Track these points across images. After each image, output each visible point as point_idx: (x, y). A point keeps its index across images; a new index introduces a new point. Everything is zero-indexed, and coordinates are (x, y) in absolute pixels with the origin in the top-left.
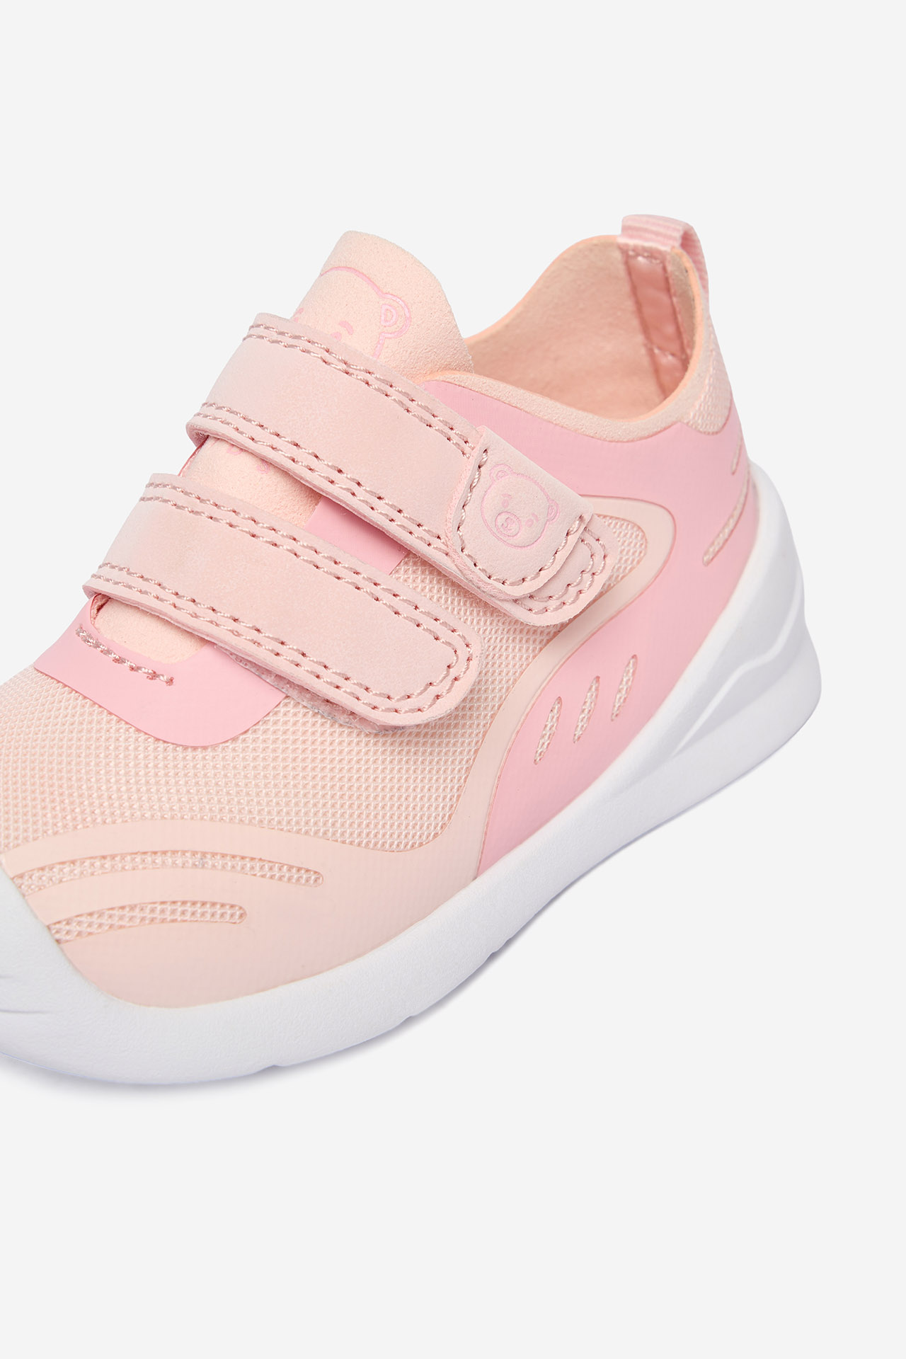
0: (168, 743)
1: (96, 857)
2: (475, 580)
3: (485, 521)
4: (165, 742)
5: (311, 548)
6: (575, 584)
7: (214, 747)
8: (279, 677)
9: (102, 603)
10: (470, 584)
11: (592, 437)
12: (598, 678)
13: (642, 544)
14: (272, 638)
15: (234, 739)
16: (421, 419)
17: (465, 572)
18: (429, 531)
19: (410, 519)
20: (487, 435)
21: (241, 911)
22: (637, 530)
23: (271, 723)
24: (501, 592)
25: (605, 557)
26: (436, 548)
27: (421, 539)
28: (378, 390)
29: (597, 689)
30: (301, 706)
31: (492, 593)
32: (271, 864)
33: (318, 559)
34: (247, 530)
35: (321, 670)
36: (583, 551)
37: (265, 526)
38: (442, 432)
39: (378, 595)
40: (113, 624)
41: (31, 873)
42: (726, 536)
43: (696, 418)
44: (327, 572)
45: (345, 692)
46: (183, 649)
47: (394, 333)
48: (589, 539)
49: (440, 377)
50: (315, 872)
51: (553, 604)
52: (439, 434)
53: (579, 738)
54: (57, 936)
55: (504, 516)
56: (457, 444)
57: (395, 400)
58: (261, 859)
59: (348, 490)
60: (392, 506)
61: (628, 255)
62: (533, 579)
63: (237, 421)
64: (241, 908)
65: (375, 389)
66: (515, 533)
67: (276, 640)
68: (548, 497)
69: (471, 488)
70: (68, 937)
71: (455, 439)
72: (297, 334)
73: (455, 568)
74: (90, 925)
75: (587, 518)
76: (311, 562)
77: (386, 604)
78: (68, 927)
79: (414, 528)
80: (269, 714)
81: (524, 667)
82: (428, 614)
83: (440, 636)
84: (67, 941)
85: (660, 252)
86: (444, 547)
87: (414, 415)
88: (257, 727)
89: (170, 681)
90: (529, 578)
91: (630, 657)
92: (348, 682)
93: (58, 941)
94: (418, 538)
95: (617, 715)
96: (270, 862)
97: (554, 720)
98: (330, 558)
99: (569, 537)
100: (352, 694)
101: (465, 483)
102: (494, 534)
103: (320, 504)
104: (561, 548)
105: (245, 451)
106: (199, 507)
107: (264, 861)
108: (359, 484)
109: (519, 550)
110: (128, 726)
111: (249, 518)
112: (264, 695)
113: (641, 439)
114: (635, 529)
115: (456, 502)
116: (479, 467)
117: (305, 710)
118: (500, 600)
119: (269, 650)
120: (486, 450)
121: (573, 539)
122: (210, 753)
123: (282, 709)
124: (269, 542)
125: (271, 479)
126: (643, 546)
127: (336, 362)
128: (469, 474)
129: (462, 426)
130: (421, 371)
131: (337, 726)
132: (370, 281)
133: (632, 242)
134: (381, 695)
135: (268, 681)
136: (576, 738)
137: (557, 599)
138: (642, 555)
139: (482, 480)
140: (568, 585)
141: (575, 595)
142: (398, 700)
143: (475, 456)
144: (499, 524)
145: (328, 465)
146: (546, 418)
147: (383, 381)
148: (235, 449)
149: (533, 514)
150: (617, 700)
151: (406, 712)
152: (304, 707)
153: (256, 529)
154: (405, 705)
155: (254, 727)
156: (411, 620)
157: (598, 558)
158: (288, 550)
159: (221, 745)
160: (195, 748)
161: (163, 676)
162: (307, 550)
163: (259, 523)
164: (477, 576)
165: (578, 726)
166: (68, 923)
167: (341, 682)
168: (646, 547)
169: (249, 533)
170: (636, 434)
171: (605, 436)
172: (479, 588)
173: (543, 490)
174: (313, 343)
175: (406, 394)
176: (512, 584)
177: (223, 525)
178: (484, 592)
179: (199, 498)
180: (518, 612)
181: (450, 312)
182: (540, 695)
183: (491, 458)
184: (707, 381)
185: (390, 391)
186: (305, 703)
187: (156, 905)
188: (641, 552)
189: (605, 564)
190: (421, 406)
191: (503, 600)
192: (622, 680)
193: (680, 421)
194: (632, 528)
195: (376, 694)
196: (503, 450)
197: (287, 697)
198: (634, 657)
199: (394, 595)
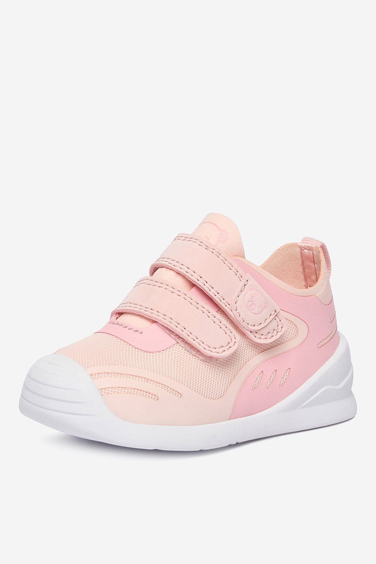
0: (139, 349)
1: (115, 373)
2: (239, 321)
3: (245, 303)
4: (138, 349)
5: (190, 298)
6: (271, 332)
7: (153, 353)
8: (177, 335)
9: (118, 317)
10: (237, 322)
11: (284, 290)
12: (276, 370)
13: (297, 332)
14: (176, 322)
15: (160, 352)
16: (228, 266)
17: (236, 317)
18: (227, 301)
19: (221, 296)
20: (248, 276)
21: (158, 398)
22: (295, 327)
23: (171, 349)
24: (247, 326)
25: (282, 327)
26: (228, 308)
27: (224, 303)
28: (216, 255)
29: (275, 374)
30: (181, 346)
31: (244, 326)
32: (167, 388)
33: (192, 301)
34: (171, 290)
35: (189, 334)
36: (275, 323)
37: (177, 289)
38: (234, 272)
39: (209, 316)
40: (123, 319)
41: (95, 374)
42: (326, 342)
43: (320, 297)
44: (194, 306)
45: (197, 342)
46: (147, 324)
47: (222, 241)
48: (277, 320)
49: (236, 258)
50: (181, 394)
51: (263, 337)
52: (233, 272)
53: (268, 388)
54: (101, 393)
55: (250, 303)
56: (239, 277)
57: (221, 259)
58: (165, 385)
59: (203, 283)
60: (216, 291)
61: (302, 248)
62: (257, 326)
63: (169, 261)
64: (157, 397)
65: (215, 254)
66: (253, 309)
67: (177, 322)
68: (265, 300)
69: (241, 291)
70: (104, 394)
71: (238, 275)
72: (192, 237)
73: (233, 315)
74: (111, 391)
75: (277, 312)
76: (190, 302)
77: (211, 319)
78: (105, 391)
79: (222, 300)
80: (171, 347)
81: (252, 357)
82: (224, 325)
83: (227, 333)
84: (104, 395)
85: (312, 247)
86: (230, 308)
87: (226, 265)
88: (167, 350)
89: (141, 333)
90: (256, 325)
91: (288, 368)
92: (197, 339)
93: (102, 395)
94: (223, 303)
95: (281, 386)
96: (167, 386)
97: (260, 378)
98: (196, 302)
99: (271, 316)
100: (198, 343)
101: (239, 290)
102: (247, 307)
103: (193, 288)
104: (268, 318)
105: (171, 270)
106: (156, 283)
107: (166, 386)
108: (207, 282)
109: (254, 315)
110: (127, 343)
111: (171, 287)
112: (170, 340)
113: (300, 296)
114: (295, 326)
115: (236, 294)
116: (245, 286)
117: (182, 348)
118: (246, 329)
119: (174, 325)
120: (247, 281)
121: (272, 317)
122: (151, 354)
123: (175, 346)
124: (177, 295)
125: (179, 279)
126: (297, 333)
127: (203, 245)
128: (241, 286)
129: (241, 272)
130: (229, 255)
131: (191, 355)
132: (216, 226)
133: (303, 245)
134: (207, 345)
135: (172, 336)
136: (267, 387)
137: (265, 336)
138: (296, 336)
139: (245, 289)
140: (269, 333)
141: (271, 336)
142: (212, 348)
143: (244, 282)
144: (249, 304)
145: (198, 275)
146: (269, 279)
147: (218, 252)
148: (168, 269)
149: (260, 304)
150: (282, 381)
151: (214, 352)
152: (182, 347)
153: (173, 291)
154: (214, 350)
155: (166, 350)
156: (219, 325)
157: (280, 327)
158: (183, 297)
159: (155, 353)
160: (147, 352)
161: (139, 331)
162: (189, 298)
163: (175, 289)
164: (240, 319)
165: (268, 383)
166: (105, 390)
167: (195, 339)
168: (298, 333)
169: (171, 291)
170: (299, 294)
171: (288, 291)
172: (240, 323)
173: (264, 297)
174: (197, 239)
175: (224, 258)
176: (251, 325)
177: (163, 289)
178: (241, 325)
179: (156, 282)
180: (251, 336)
181: (240, 237)
182: (256, 368)
183: (249, 283)
184: (324, 286)
185: (219, 256)
186: (183, 346)
187: (132, 389)
188: (296, 335)
189: (282, 330)
190: (229, 262)
191: (247, 330)
192: (284, 375)
193: (314, 295)
194: (294, 326)
195: (206, 345)
196: (252, 282)
197: (178, 343)
198: (289, 368)
199: (214, 317)
